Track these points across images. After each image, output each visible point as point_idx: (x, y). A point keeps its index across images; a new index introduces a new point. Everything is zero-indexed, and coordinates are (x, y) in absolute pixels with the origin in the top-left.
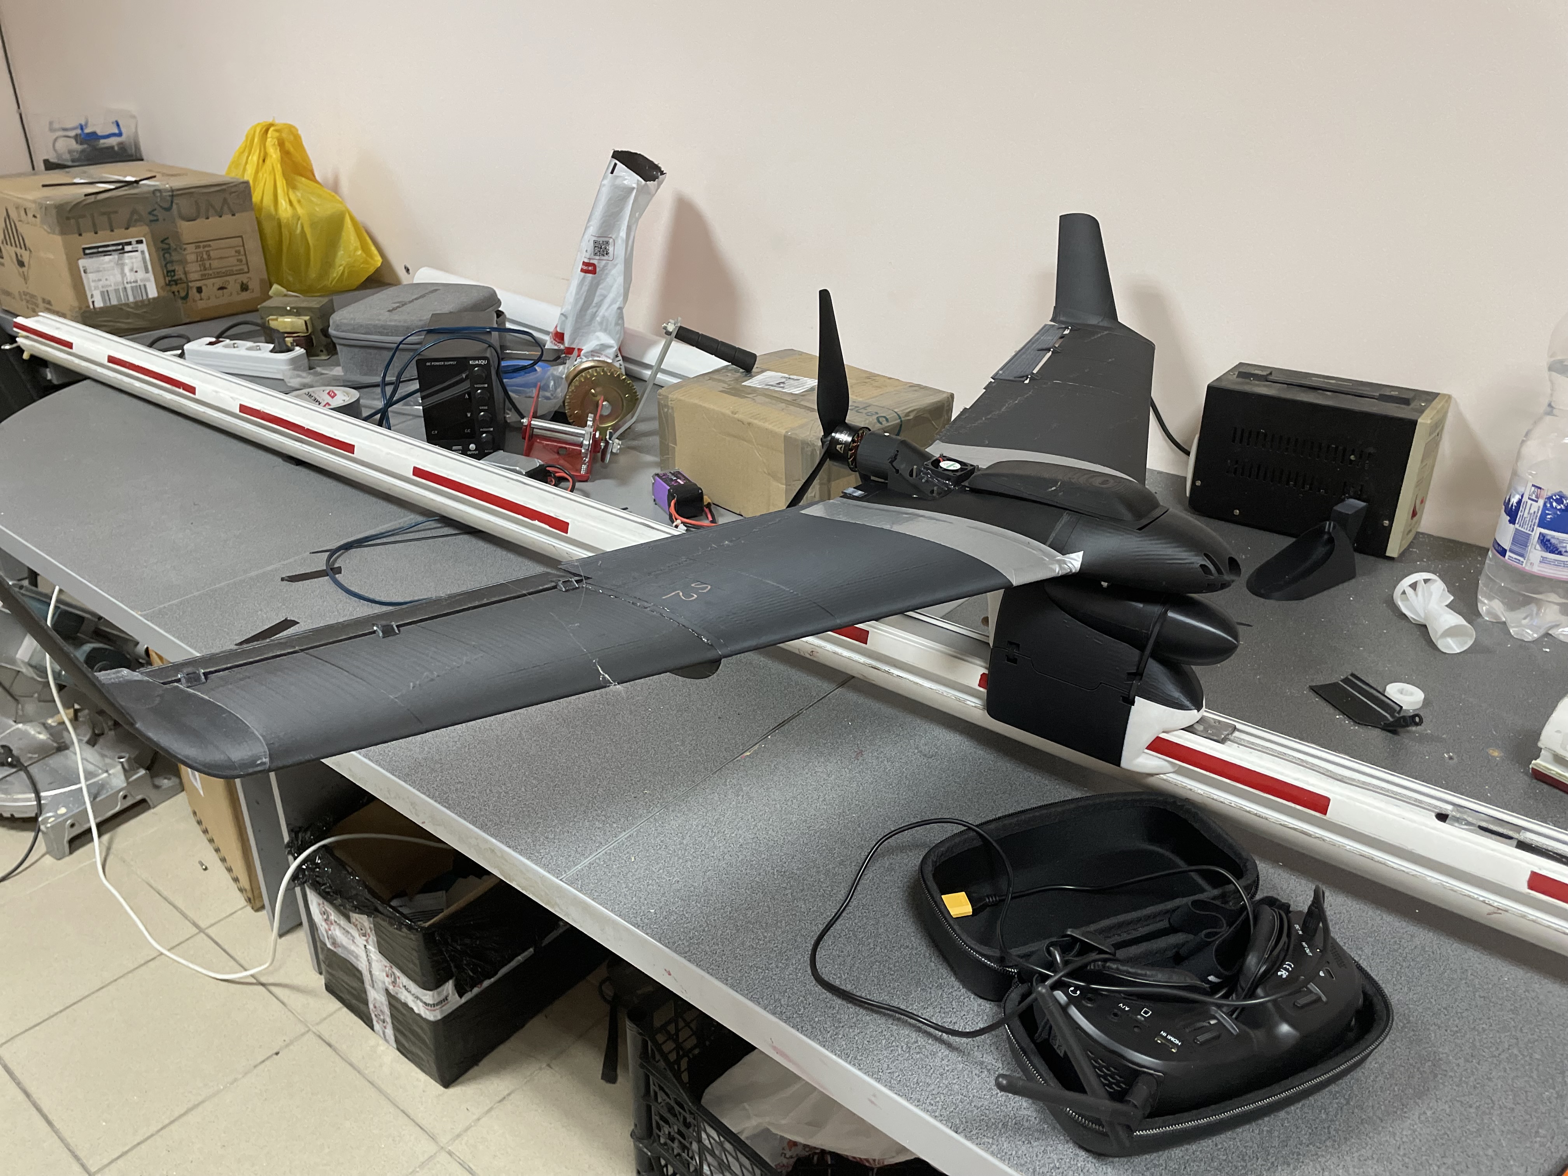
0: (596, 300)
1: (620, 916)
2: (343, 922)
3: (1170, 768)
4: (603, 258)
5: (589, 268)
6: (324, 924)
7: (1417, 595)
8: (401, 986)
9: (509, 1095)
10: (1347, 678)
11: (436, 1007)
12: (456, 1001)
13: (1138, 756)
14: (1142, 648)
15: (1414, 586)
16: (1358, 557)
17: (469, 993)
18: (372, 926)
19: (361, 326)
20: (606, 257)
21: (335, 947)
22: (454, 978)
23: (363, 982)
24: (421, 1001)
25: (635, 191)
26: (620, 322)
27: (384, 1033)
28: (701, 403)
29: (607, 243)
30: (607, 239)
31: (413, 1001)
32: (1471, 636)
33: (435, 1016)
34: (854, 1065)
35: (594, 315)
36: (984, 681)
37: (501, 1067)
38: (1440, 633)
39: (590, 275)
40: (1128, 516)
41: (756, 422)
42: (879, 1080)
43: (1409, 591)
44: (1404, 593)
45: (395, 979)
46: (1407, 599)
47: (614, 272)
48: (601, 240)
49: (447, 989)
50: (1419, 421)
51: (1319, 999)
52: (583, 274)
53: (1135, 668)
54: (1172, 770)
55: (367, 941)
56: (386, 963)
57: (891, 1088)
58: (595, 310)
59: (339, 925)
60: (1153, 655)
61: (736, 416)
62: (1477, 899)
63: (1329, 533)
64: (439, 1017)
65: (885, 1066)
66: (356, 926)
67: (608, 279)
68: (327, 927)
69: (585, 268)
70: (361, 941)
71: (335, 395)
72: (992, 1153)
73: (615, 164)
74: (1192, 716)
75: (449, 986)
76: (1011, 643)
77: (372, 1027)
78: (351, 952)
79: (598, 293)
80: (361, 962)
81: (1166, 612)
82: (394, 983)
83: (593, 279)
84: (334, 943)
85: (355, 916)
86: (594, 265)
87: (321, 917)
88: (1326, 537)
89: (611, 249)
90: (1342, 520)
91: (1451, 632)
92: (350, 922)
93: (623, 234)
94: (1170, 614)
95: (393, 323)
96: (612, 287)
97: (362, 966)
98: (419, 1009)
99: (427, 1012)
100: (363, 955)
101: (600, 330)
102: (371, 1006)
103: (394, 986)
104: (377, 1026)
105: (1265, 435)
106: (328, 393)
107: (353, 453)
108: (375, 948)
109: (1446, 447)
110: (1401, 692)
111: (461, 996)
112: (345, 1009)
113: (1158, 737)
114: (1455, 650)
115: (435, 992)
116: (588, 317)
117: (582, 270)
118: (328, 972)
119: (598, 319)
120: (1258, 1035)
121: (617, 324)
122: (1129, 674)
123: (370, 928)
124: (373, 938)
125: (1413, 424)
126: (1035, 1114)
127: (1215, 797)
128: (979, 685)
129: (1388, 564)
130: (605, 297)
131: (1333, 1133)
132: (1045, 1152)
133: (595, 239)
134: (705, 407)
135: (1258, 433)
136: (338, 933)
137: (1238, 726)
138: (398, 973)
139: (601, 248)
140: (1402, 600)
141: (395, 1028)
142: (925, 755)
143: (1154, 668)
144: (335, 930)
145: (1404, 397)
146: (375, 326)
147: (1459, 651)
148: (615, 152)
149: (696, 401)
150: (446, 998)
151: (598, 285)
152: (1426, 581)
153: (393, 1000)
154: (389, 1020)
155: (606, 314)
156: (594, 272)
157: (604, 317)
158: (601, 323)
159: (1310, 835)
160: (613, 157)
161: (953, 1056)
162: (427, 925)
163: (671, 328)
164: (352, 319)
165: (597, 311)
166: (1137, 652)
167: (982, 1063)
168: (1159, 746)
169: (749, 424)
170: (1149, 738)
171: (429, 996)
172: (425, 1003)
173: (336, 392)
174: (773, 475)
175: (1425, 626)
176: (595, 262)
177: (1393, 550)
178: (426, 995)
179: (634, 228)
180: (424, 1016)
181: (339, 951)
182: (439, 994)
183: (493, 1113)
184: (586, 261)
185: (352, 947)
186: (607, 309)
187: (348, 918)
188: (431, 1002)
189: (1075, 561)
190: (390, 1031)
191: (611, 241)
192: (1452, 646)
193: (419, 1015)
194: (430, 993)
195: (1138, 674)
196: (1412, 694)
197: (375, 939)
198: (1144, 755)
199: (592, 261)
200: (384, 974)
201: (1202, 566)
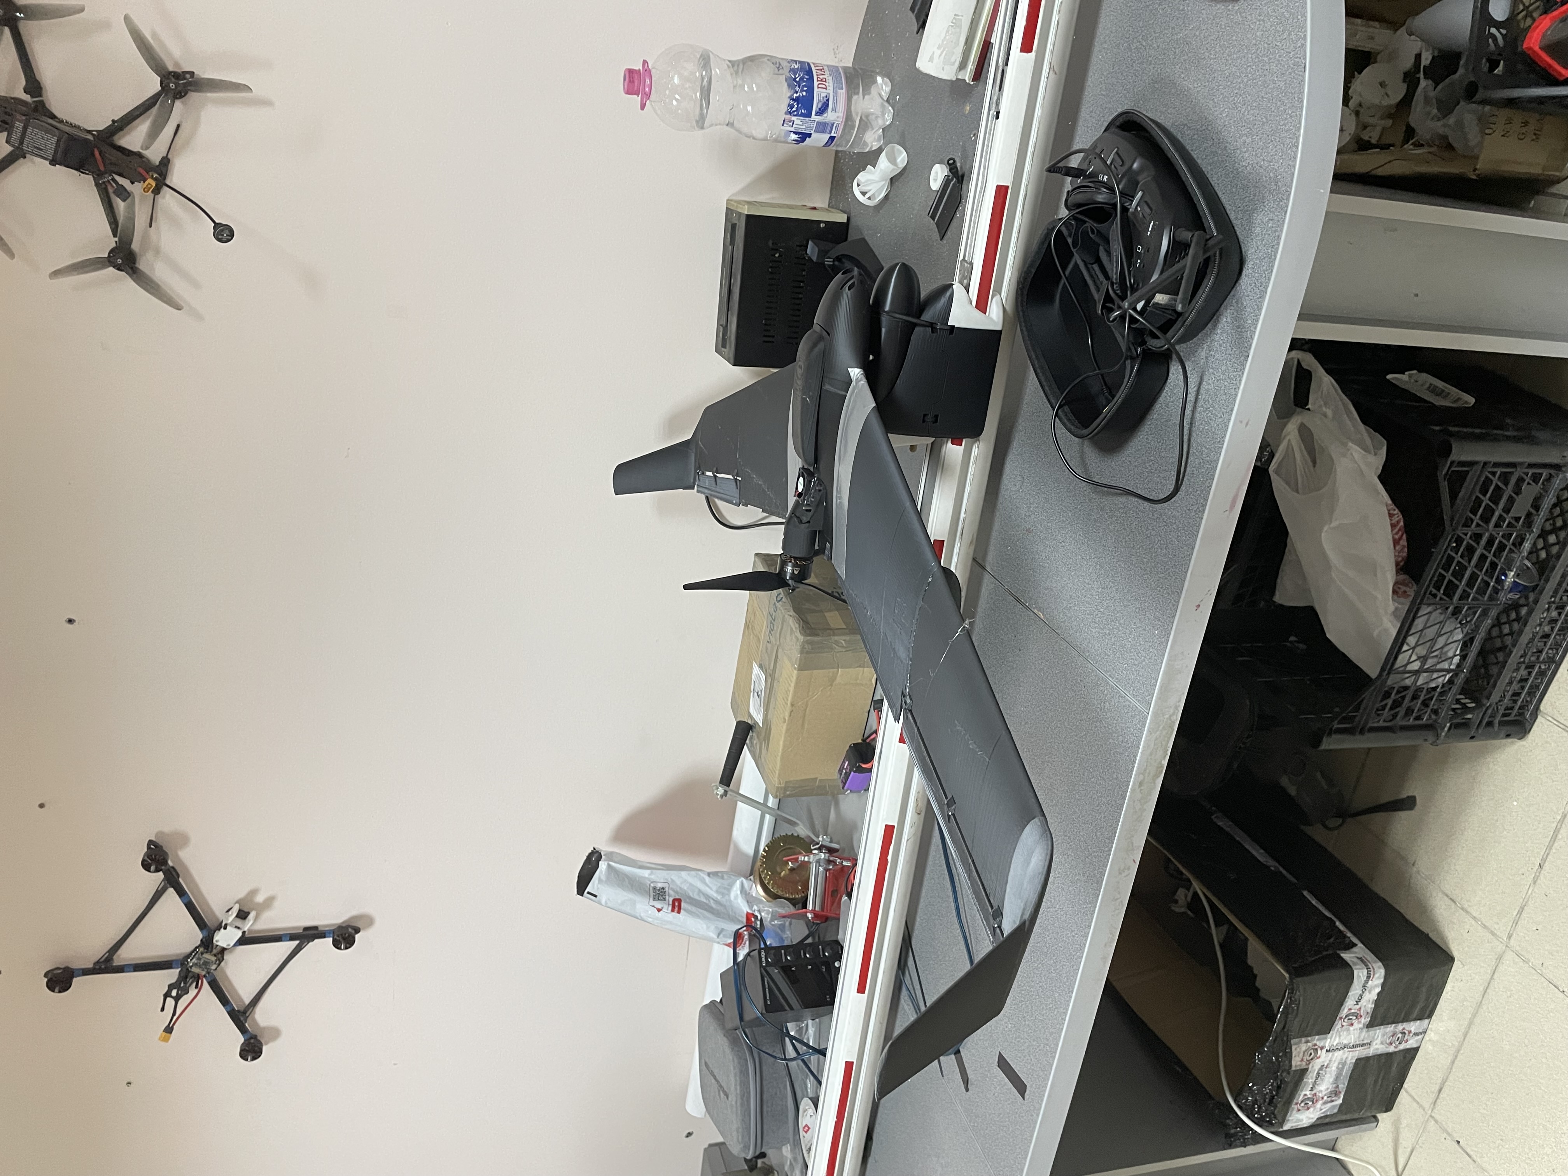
0: (703, 899)
1: (1164, 655)
2: (1309, 1079)
3: (997, 298)
4: (667, 893)
5: (677, 905)
6: (1319, 1105)
7: (870, 190)
8: (1358, 1007)
9: (1447, 896)
10: (931, 217)
11: (1370, 966)
12: (1360, 950)
13: (992, 319)
14: (915, 325)
15: (864, 194)
16: (849, 239)
17: (1351, 939)
18: (1303, 1040)
19: (743, 1120)
20: (667, 889)
21: (1340, 1092)
22: (1338, 952)
23: (1367, 1059)
24: (1367, 982)
25: (611, 863)
26: (720, 875)
27: (1416, 1034)
28: (780, 754)
29: (654, 888)
30: (651, 889)
31: (1370, 992)
32: (894, 147)
33: (1379, 968)
34: (1223, 441)
35: (717, 902)
36: (957, 442)
37: (1424, 909)
38: (892, 167)
39: (683, 904)
40: (821, 346)
41: (790, 699)
42: (1229, 420)
43: (867, 196)
44: (869, 198)
45: (1353, 1014)
46: (874, 194)
47: (678, 882)
48: (652, 894)
49: (1350, 957)
50: (746, 213)
51: (1117, 153)
52: (682, 911)
53: (927, 328)
54: (999, 296)
55: (1322, 1048)
56: (1338, 1025)
57: (1232, 410)
58: (712, 901)
59: (1315, 1084)
60: (919, 317)
61: (787, 718)
62: (1047, 83)
63: (833, 261)
64: (1380, 964)
65: (1220, 420)
66: (1309, 1062)
67: (685, 888)
68: (1321, 1102)
69: (676, 909)
70: (1323, 1057)
71: (806, 1125)
72: (1255, 328)
73: (589, 893)
74: (957, 288)
75: (1346, 956)
76: (924, 421)
77: (1416, 1050)
78: (1340, 1070)
79: (697, 897)
80: (1347, 1058)
81: (886, 312)
82: (1358, 1016)
83: (685, 902)
84: (1336, 1093)
85: (1296, 1062)
86: (674, 901)
87: (1311, 1110)
88: (836, 263)
89: (660, 885)
90: (823, 253)
91: (892, 160)
92: (1307, 1069)
93: (646, 873)
94: (887, 308)
95: (738, 1087)
96: (691, 884)
97: (1351, 1057)
98: (1376, 986)
99: (1376, 976)
100: (1338, 1055)
101: (729, 895)
102: (1391, 1049)
103: (1361, 1016)
104: (1411, 1043)
105: (766, 319)
106: (806, 1132)
107: (853, 1062)
108: (1326, 1038)
109: (763, 198)
110: (935, 180)
111: (1355, 945)
112: (1405, 1085)
113: (976, 307)
114: (904, 157)
115: (1354, 967)
116: (719, 908)
117: (679, 912)
118: (1370, 1107)
119: (719, 898)
120: (1143, 179)
121: (722, 878)
122: (933, 332)
123: (1307, 1042)
124: (1316, 1040)
125: (748, 217)
126: (1228, 311)
127: (1012, 262)
128: (961, 445)
129: (852, 220)
130: (700, 891)
131: (1204, 128)
132: (1248, 296)
133: (651, 899)
134: (783, 750)
135: (765, 325)
136: (1324, 1087)
137: (961, 258)
138: (1344, 1012)
139: (659, 894)
140: (875, 199)
141: (1406, 1020)
142: (1023, 483)
143: (928, 316)
144: (1321, 1091)
145: (731, 229)
146: (742, 1105)
147: (905, 153)
148: (578, 894)
149: (779, 758)
150: (1360, 959)
151: (690, 898)
152: (858, 185)
153: (1378, 1018)
154: (1400, 1027)
155: (715, 888)
156: (679, 901)
157: (717, 892)
158: (723, 895)
159: (1026, 195)
160: (582, 895)
161: (1205, 379)
162: (1287, 975)
163: (721, 791)
164: (738, 1132)
165: (713, 899)
166: (917, 329)
167: (1207, 358)
168: (982, 305)
169: (792, 705)
170: (978, 313)
171: (1360, 974)
172: (1368, 977)
173: (804, 1125)
174: (832, 680)
175: (892, 179)
176: (671, 900)
177: (842, 218)
178: (1359, 977)
179: (640, 864)
180: (1382, 980)
181: (1343, 1087)
182: (1355, 964)
183: (1466, 906)
184: (670, 908)
185: (1334, 1068)
186: (711, 889)
187: (1303, 1072)
188: (1365, 971)
189: (856, 373)
190: (1413, 1026)
191: (652, 885)
192: (902, 158)
193: (1383, 985)
194: (1356, 972)
195: (932, 325)
196: (937, 173)
197: (1317, 1037)
198: (991, 315)
199: (671, 903)
200: (1351, 1028)
201: (849, 289)
